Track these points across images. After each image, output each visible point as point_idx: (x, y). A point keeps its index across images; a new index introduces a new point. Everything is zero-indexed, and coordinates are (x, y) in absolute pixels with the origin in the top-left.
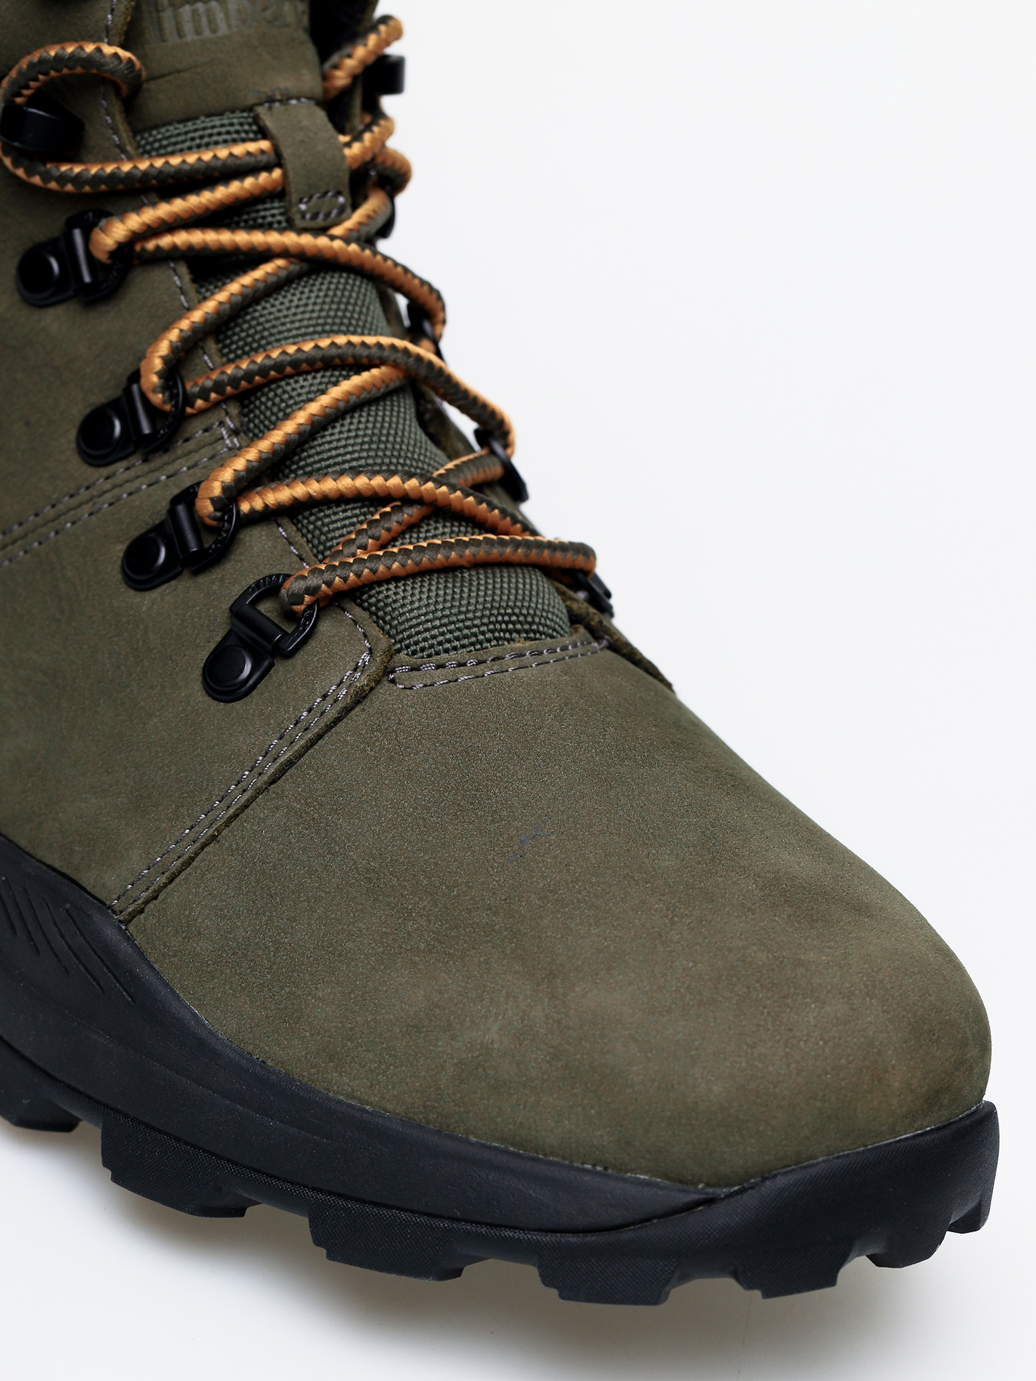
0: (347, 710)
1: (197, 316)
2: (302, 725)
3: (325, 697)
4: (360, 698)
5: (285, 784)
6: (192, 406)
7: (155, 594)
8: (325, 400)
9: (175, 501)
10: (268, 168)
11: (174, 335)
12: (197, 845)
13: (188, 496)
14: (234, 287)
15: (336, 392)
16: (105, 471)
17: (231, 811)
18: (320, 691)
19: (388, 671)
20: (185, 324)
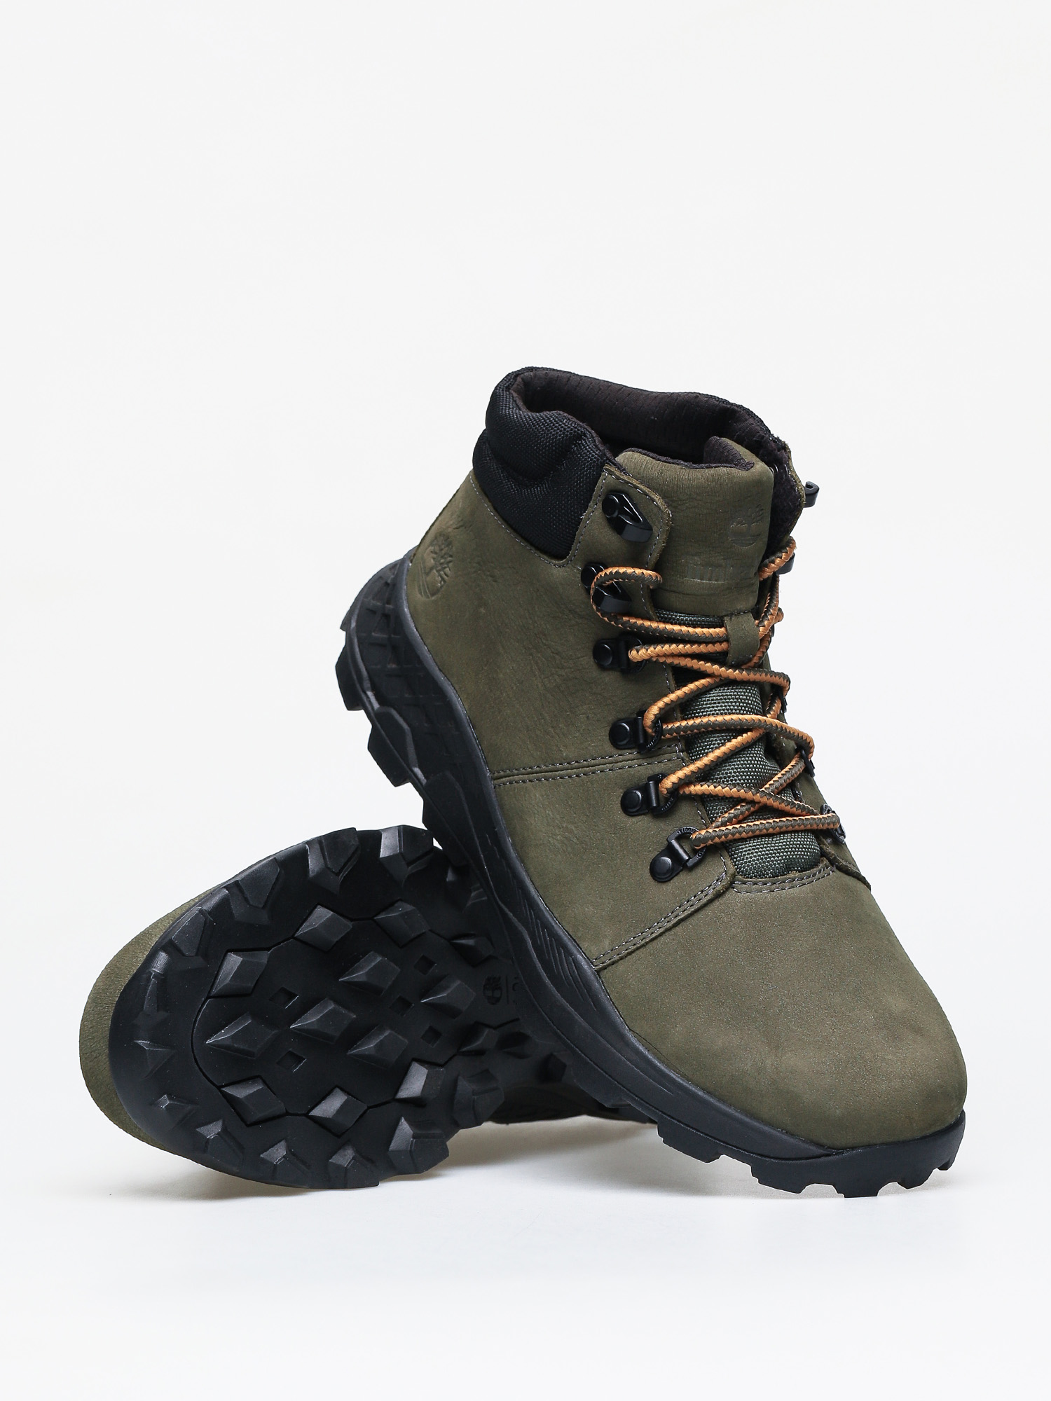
0: (710, 901)
1: (673, 696)
2: (690, 903)
3: (702, 891)
4: (719, 895)
5: (678, 929)
6: (664, 736)
7: (634, 819)
8: (723, 749)
9: (650, 779)
10: (721, 642)
11: (660, 704)
12: (635, 947)
13: (658, 779)
14: (692, 686)
15: (729, 745)
16: (620, 752)
17: (654, 935)
18: (700, 889)
19: (732, 882)
20: (666, 700)
